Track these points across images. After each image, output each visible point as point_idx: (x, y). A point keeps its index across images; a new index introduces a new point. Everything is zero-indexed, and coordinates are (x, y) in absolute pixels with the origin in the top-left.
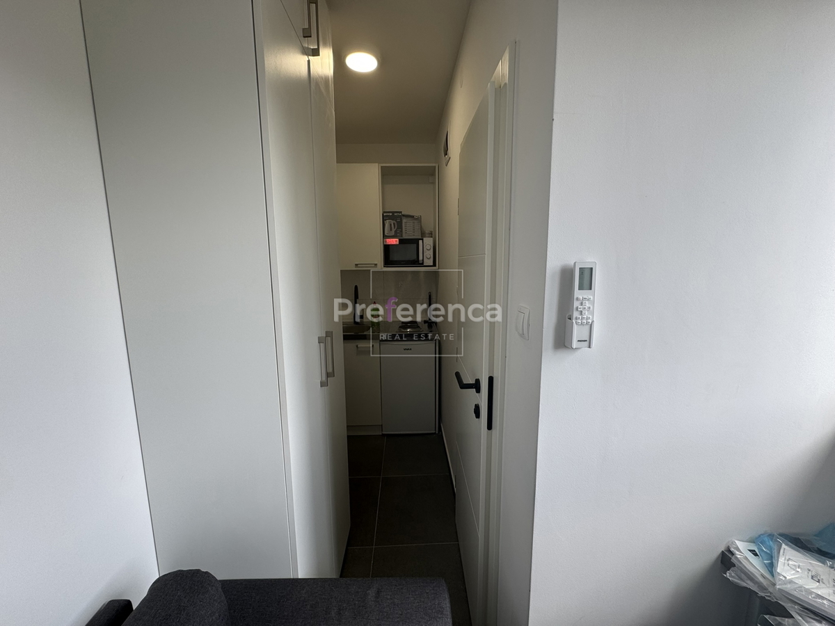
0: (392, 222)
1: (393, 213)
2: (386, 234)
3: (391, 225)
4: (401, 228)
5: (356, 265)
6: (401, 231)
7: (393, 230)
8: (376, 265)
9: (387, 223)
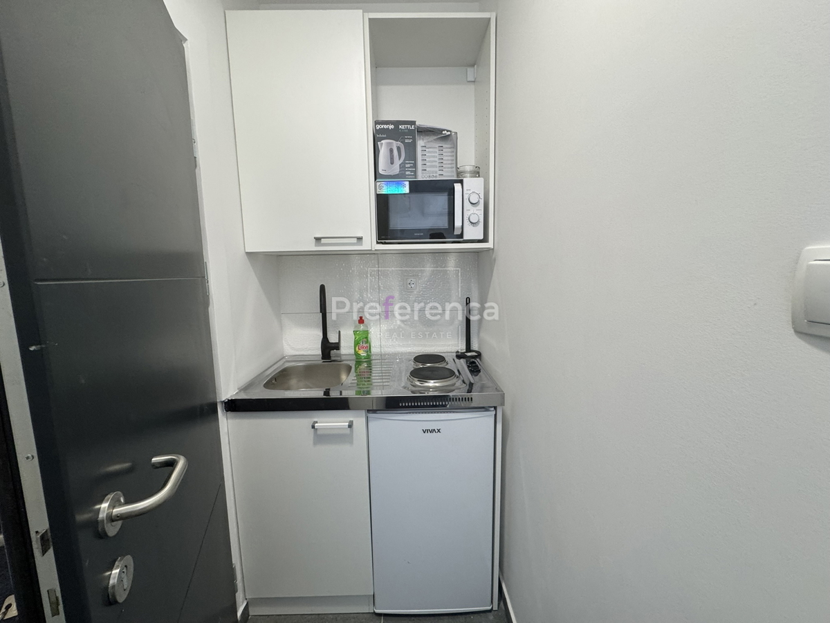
0: (395, 144)
1: (397, 123)
2: (381, 171)
3: (391, 151)
4: (415, 159)
5: (318, 239)
6: (415, 166)
7: (398, 162)
8: (360, 239)
9: (384, 146)
